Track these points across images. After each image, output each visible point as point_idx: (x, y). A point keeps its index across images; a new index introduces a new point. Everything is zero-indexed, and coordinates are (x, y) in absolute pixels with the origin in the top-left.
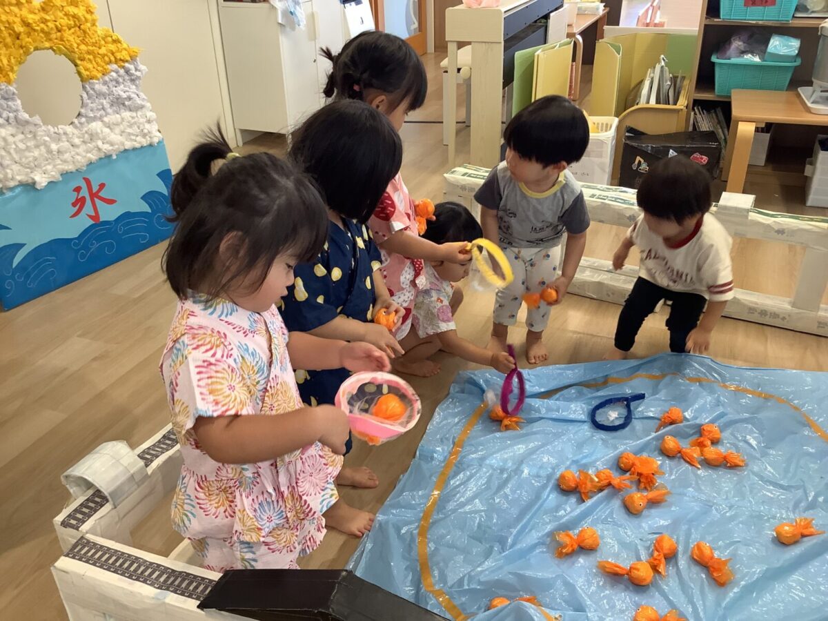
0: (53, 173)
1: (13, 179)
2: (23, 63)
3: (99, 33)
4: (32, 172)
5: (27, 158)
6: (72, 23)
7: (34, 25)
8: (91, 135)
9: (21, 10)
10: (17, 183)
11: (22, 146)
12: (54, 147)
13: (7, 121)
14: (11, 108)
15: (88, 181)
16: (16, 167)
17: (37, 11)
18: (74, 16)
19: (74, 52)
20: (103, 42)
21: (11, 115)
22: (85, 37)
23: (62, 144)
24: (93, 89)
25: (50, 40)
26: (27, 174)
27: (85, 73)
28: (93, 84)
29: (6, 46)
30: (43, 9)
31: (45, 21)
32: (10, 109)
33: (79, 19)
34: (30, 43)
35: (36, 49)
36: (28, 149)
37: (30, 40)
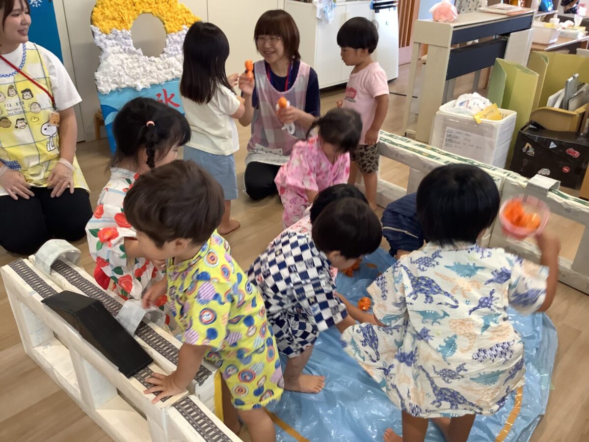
0: (146, 83)
1: (124, 83)
3: (179, 7)
4: (135, 81)
5: (133, 72)
8: (169, 64)
10: (126, 86)
11: (131, 66)
12: (148, 68)
13: (125, 50)
14: (127, 43)
15: (165, 91)
16: (126, 77)
19: (164, 16)
20: (180, 12)
22: (171, 8)
23: (153, 68)
24: (172, 38)
25: (151, 8)
26: (132, 82)
27: (168, 29)
28: (172, 35)
29: (128, 9)
35: (143, 12)
36: (134, 68)
37: (140, 7)
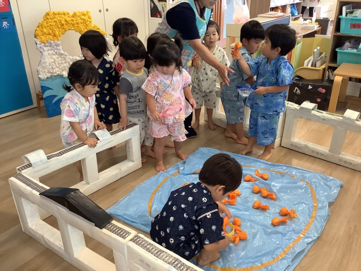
2: (64, 34)
3: (92, 26)
4: (63, 71)
5: (61, 66)
6: (83, 21)
7: (69, 21)
9: (65, 16)
10: (57, 74)
13: (56, 53)
17: (70, 17)
18: (84, 19)
21: (58, 51)
22: (87, 26)
25: (74, 27)
26: (61, 72)
29: (59, 28)
30: (73, 16)
31: (73, 20)
32: (57, 49)
33: (85, 20)
34: (67, 28)
35: (69, 30)
36: (62, 63)
37: (67, 26)
